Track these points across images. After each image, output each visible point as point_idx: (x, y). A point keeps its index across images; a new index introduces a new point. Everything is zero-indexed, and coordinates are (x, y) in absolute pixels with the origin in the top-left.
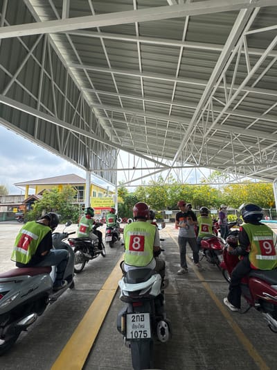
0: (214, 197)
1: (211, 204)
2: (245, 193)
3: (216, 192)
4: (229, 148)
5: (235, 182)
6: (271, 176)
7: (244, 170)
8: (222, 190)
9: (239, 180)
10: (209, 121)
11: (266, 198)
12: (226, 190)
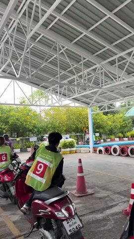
0: (34, 122)
1: (30, 131)
2: (64, 117)
3: (36, 116)
4: (54, 63)
5: (57, 105)
6: (88, 100)
7: (66, 92)
8: (43, 115)
9: (60, 103)
10: (34, 19)
11: (81, 123)
12: (47, 114)
